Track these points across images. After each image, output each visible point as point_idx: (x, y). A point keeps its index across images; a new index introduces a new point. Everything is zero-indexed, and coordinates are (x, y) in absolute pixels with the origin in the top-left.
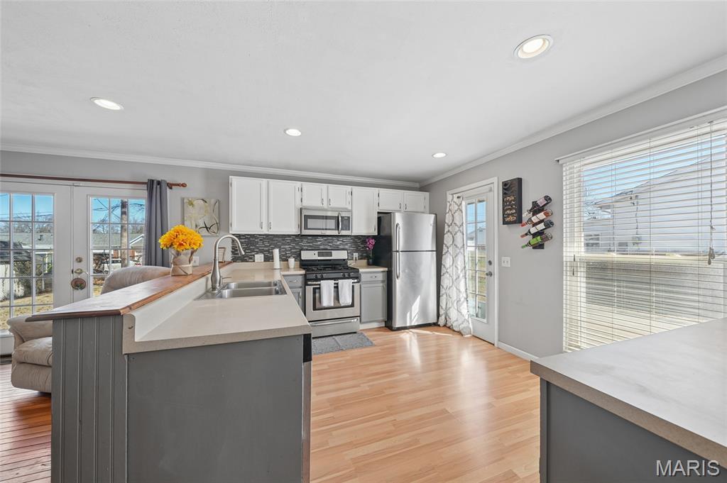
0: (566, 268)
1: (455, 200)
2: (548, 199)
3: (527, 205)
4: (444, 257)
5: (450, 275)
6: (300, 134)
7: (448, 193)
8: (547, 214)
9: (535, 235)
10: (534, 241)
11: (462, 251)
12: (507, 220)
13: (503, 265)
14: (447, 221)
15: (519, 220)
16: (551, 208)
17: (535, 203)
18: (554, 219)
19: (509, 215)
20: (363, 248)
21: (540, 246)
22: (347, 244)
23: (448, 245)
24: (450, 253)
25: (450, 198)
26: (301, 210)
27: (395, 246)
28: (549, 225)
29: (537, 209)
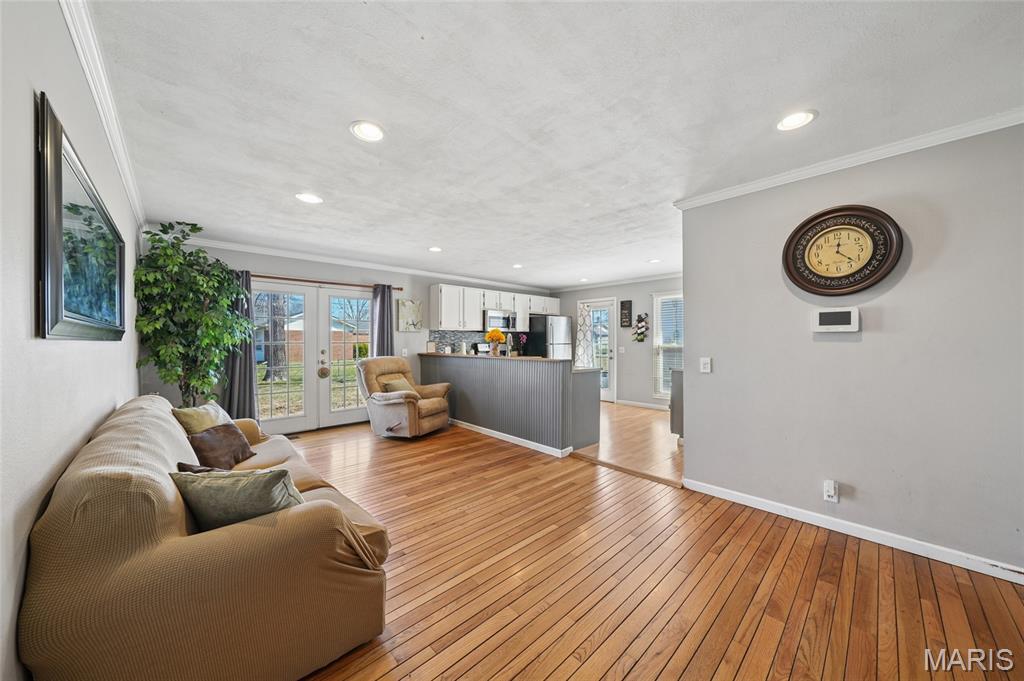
0: (654, 352)
1: (586, 307)
2: (646, 314)
3: (635, 318)
4: (577, 348)
7: (579, 302)
8: (646, 323)
9: (639, 334)
10: (640, 338)
11: (591, 344)
12: (623, 324)
13: (620, 352)
14: (579, 323)
15: (630, 325)
16: (648, 320)
17: (639, 316)
18: (649, 326)
19: (624, 321)
21: (642, 340)
23: (580, 339)
24: (582, 346)
25: (582, 306)
26: (484, 312)
27: (550, 341)
28: (647, 329)
29: (640, 320)
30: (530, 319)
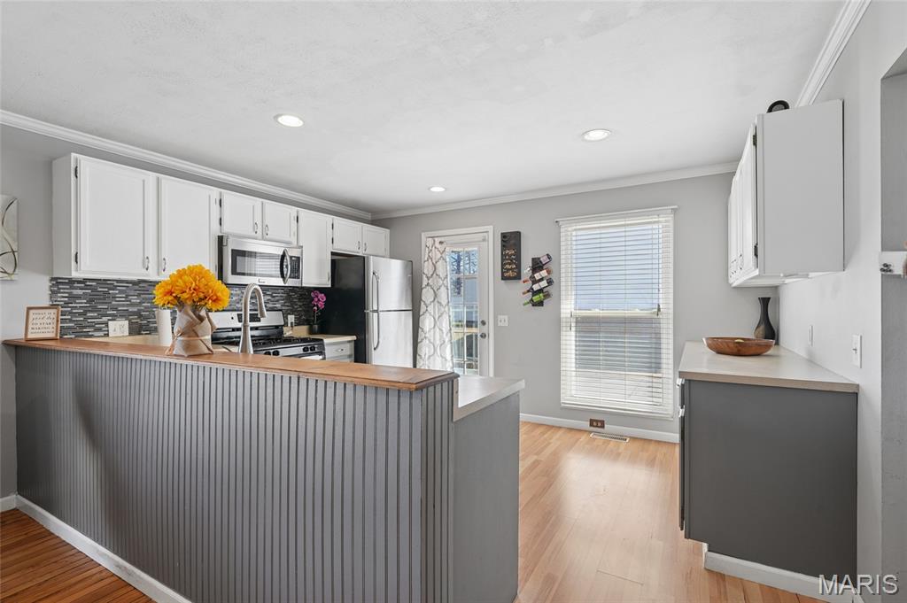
0: (563, 324)
1: (437, 245)
2: (548, 257)
3: (526, 263)
4: (421, 318)
5: (429, 341)
6: (301, 123)
7: (424, 235)
8: (549, 272)
9: (535, 293)
10: (536, 298)
11: (447, 309)
12: (506, 275)
13: (499, 324)
14: (426, 271)
15: (518, 277)
16: (552, 266)
17: (535, 259)
18: (553, 277)
19: (508, 270)
20: (300, 306)
21: (540, 304)
22: (278, 301)
23: (428, 302)
24: (430, 313)
25: (430, 242)
26: (220, 239)
27: (372, 304)
28: (550, 282)
29: (537, 265)
30: (333, 262)
